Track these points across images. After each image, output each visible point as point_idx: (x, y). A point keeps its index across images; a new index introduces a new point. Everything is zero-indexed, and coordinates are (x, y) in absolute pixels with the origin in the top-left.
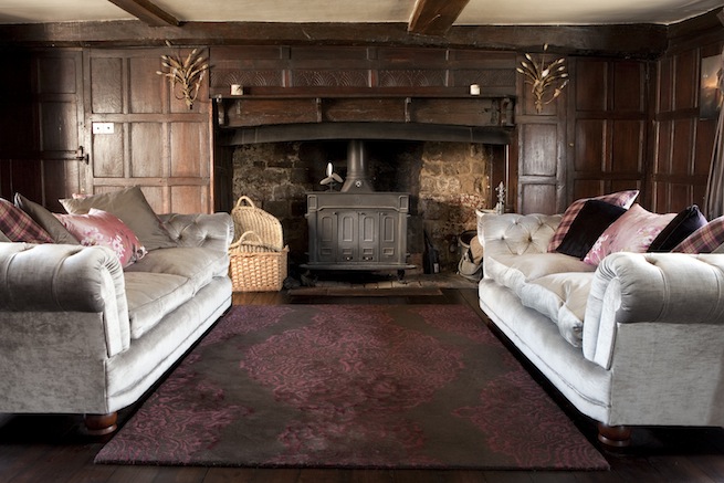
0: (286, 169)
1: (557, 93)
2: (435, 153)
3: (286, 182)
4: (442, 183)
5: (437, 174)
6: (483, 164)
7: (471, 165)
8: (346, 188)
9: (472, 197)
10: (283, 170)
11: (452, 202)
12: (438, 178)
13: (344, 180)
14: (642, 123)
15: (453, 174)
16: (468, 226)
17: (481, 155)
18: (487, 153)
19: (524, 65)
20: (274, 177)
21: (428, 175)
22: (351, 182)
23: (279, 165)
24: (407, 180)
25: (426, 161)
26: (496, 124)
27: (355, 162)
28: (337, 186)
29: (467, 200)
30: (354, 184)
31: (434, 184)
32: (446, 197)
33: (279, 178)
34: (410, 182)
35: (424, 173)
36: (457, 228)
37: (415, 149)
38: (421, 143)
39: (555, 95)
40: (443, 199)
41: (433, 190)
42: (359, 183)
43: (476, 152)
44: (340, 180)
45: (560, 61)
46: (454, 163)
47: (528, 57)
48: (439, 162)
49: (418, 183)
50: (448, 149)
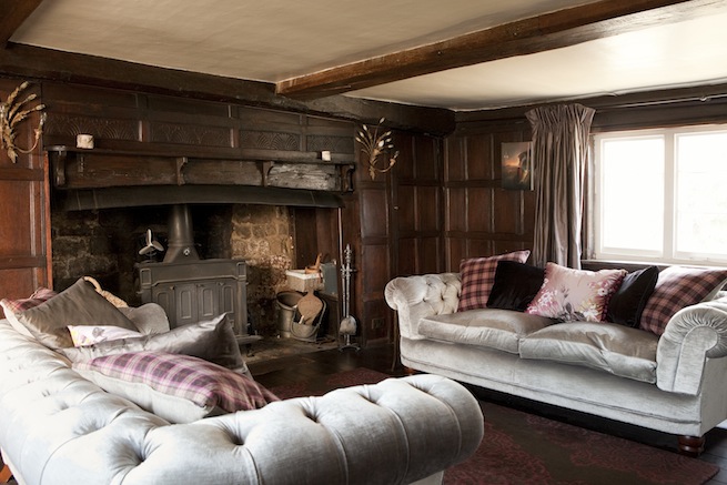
0: (83, 238)
1: (392, 162)
2: (243, 215)
3: (83, 254)
4: (253, 246)
5: (248, 236)
6: (287, 225)
7: (277, 226)
8: (170, 257)
9: (280, 258)
10: (79, 239)
11: (262, 264)
12: (249, 240)
13: (166, 248)
14: (437, 189)
15: (263, 236)
16: (278, 288)
17: (285, 216)
18: (290, 214)
19: (362, 134)
20: (68, 248)
21: (239, 238)
22: (177, 251)
23: (73, 233)
24: (220, 243)
25: (236, 224)
26: (339, 189)
27: (179, 228)
28: (160, 256)
29: (276, 262)
30: (182, 253)
31: (245, 247)
32: (257, 260)
33: (75, 249)
34: (222, 246)
35: (234, 236)
36: (268, 291)
37: (226, 211)
38: (229, 206)
39: (392, 164)
40: (255, 263)
41: (245, 253)
42: (187, 251)
43: (281, 213)
44: (160, 249)
45: (388, 134)
46: (264, 226)
47: (365, 128)
48: (248, 224)
49: (230, 247)
50: (256, 211)
